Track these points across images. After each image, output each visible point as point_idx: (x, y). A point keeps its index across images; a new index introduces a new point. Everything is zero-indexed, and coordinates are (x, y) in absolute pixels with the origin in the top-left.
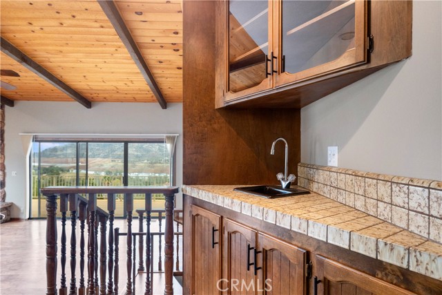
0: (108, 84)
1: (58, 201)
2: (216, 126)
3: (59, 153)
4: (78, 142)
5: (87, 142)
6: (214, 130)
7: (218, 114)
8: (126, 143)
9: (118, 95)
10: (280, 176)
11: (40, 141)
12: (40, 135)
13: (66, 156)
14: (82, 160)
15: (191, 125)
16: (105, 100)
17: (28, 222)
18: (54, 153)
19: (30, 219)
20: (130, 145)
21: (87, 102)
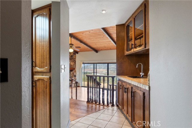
0: (102, 45)
1: (89, 78)
2: (125, 60)
3: (89, 67)
4: (94, 64)
5: (97, 64)
6: (124, 61)
7: (125, 57)
8: (108, 64)
9: (105, 48)
10: (141, 73)
11: (84, 64)
12: (85, 62)
13: (91, 68)
14: (95, 70)
15: (118, 60)
16: (102, 50)
17: (81, 87)
18: (87, 67)
19: (82, 87)
20: (109, 64)
21: (97, 51)
